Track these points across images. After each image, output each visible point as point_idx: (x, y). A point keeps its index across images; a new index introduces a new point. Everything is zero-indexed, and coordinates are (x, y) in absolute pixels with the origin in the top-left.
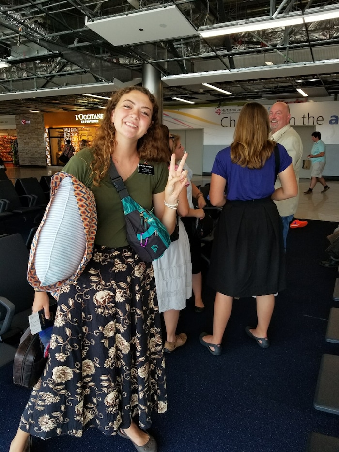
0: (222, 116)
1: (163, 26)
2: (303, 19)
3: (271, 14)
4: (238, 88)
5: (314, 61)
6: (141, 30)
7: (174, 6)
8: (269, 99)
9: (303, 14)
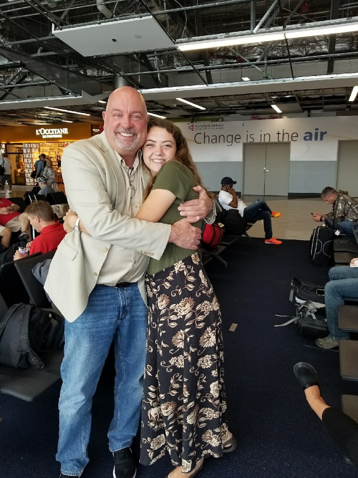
0: (195, 132)
1: (138, 37)
2: (285, 34)
3: (252, 28)
4: (213, 104)
5: (293, 77)
6: (114, 40)
7: (151, 17)
8: (243, 114)
9: (284, 29)
